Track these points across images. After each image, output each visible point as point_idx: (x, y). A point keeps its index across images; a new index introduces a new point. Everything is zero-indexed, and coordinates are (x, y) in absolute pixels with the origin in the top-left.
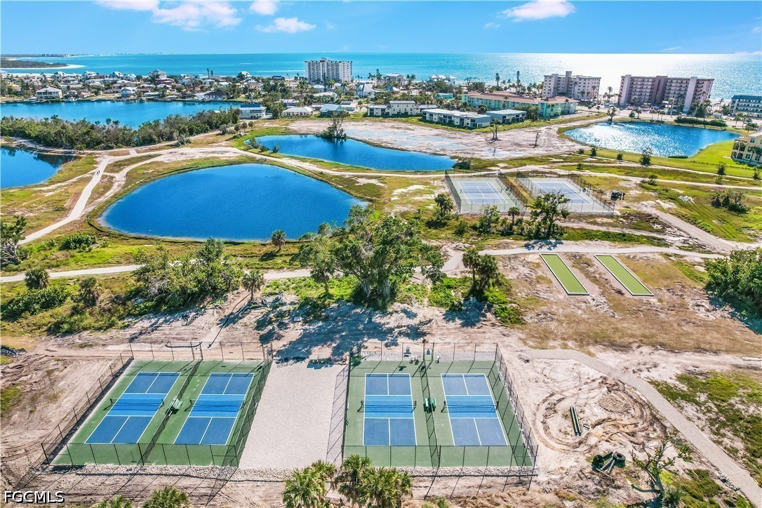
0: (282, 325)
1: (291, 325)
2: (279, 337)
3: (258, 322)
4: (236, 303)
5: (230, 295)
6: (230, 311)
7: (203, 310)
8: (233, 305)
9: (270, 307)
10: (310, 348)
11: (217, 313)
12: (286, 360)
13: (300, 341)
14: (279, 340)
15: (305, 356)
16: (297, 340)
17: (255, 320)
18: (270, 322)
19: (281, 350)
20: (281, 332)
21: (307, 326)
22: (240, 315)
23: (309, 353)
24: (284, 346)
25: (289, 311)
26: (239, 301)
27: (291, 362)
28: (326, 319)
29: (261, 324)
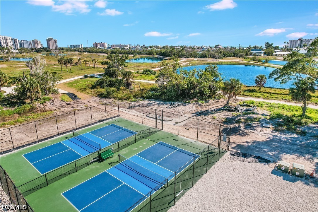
0: (249, 126)
1: (259, 129)
2: (243, 134)
3: (227, 119)
4: (214, 106)
5: (211, 101)
6: (207, 109)
7: (187, 104)
8: (210, 107)
9: (242, 112)
10: (280, 153)
11: (196, 107)
12: (245, 155)
13: (267, 143)
14: (243, 136)
15: (271, 160)
16: (264, 142)
17: (224, 117)
18: (238, 122)
19: (242, 145)
20: (247, 131)
21: (277, 133)
22: (213, 112)
23: (277, 158)
24: (247, 142)
25: (260, 118)
26: (217, 105)
27: (251, 159)
28: (303, 133)
29: (228, 121)
